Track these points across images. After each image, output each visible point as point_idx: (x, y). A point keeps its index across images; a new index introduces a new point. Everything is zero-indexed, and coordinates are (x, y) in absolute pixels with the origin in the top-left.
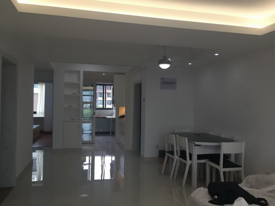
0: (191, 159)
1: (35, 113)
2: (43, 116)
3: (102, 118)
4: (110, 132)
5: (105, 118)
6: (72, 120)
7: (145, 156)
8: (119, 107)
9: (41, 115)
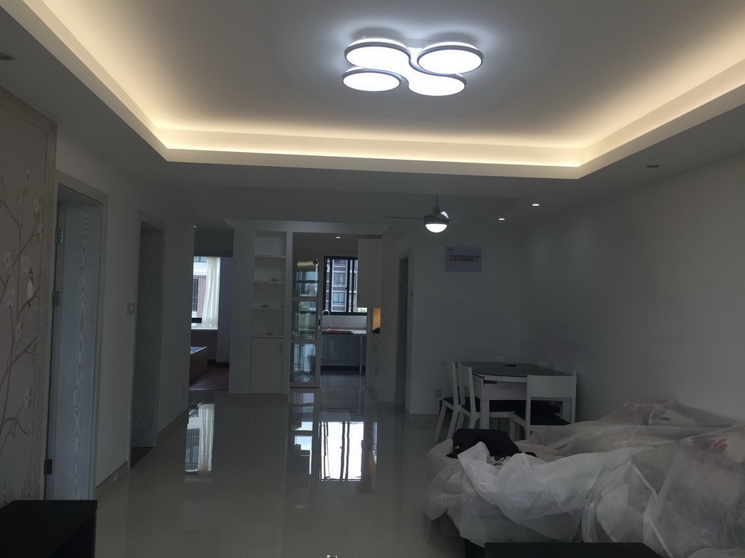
0: (478, 409)
1: (199, 320)
2: (216, 328)
3: (343, 333)
4: (359, 367)
5: (350, 333)
6: (269, 334)
7: (412, 412)
8: (374, 309)
9: (211, 326)
